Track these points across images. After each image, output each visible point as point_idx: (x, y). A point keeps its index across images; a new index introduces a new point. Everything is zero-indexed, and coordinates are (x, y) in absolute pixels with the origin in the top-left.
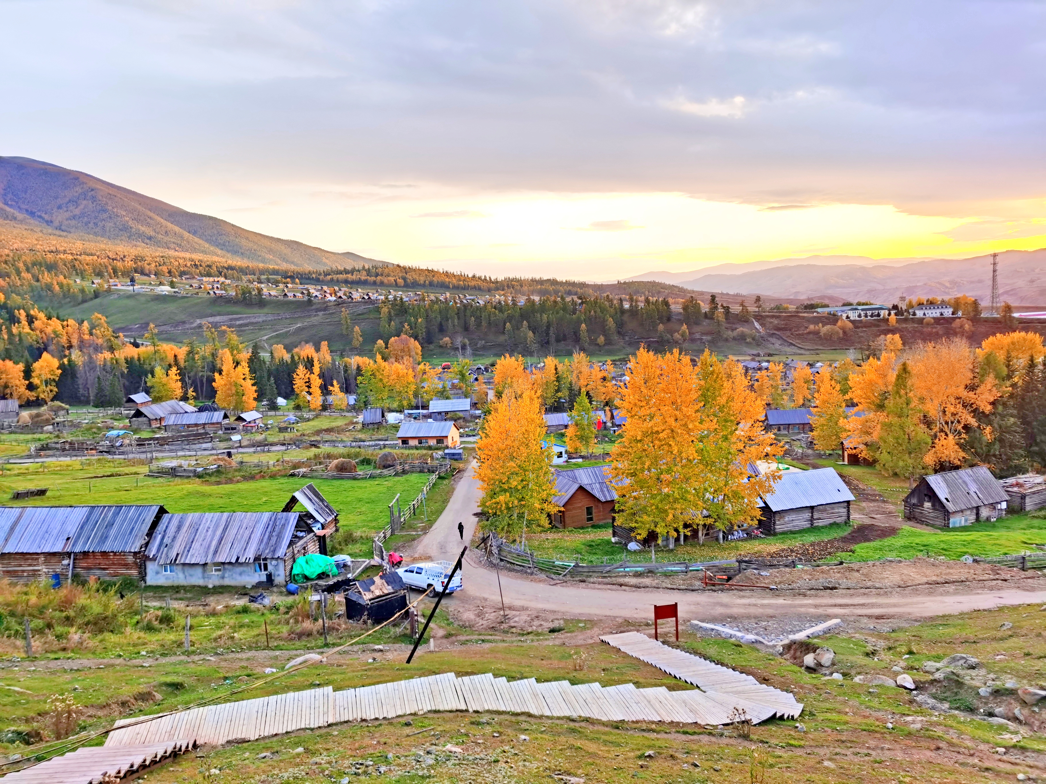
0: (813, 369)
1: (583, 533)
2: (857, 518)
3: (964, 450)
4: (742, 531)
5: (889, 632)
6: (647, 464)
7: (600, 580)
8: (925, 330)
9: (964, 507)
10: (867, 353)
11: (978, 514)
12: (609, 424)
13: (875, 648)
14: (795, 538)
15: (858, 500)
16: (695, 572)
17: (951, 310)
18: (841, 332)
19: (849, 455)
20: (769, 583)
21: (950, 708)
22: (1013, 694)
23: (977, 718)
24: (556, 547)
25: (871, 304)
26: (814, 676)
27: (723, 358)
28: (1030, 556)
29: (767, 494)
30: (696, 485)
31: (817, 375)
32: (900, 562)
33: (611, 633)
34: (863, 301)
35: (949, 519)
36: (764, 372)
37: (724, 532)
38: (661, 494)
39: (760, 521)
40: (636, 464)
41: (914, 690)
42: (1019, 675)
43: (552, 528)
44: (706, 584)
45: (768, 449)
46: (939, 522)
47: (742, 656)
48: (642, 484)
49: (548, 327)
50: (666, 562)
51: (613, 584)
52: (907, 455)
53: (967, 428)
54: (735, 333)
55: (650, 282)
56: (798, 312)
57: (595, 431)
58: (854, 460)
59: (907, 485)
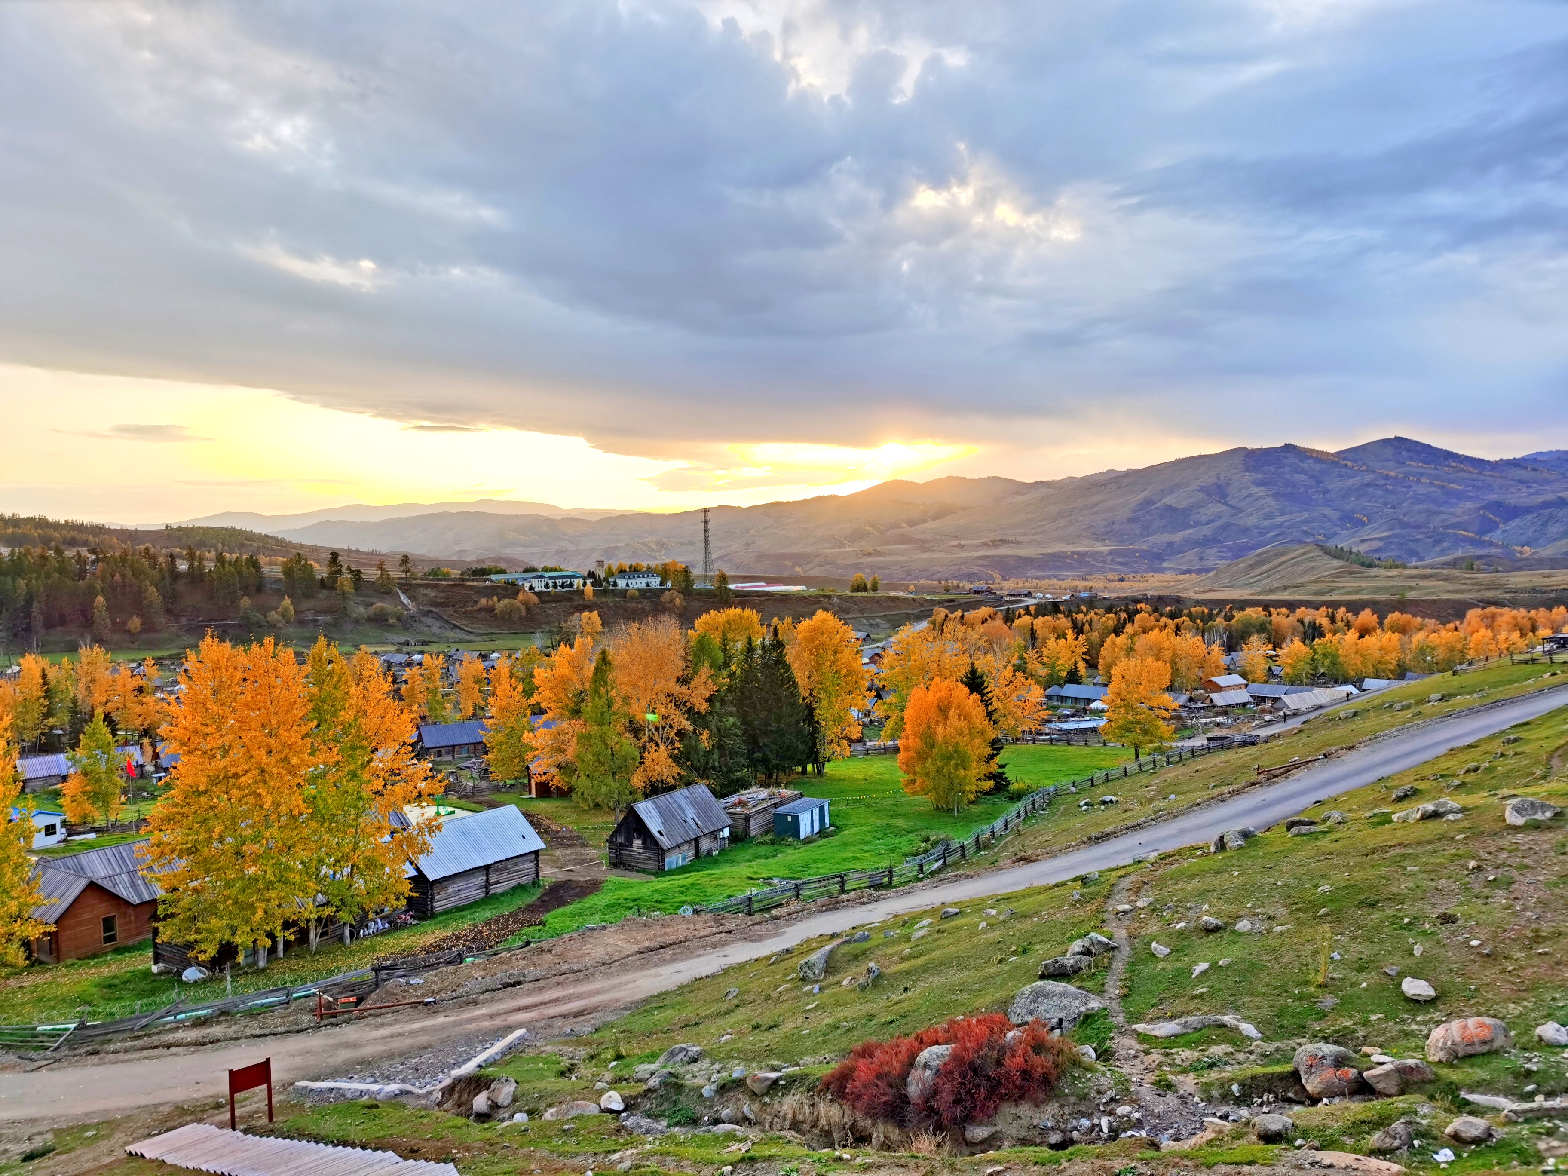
0: (486, 663)
1: (96, 966)
2: (549, 874)
3: (678, 764)
4: (382, 919)
5: (591, 1033)
6: (218, 830)
7: (128, 1044)
8: (628, 605)
9: (681, 841)
10: (558, 637)
11: (697, 848)
12: (150, 768)
13: (573, 1061)
14: (462, 917)
15: (550, 846)
16: (303, 1000)
17: (658, 580)
18: (523, 608)
19: (536, 784)
20: (423, 995)
21: (669, 1126)
22: (741, 1086)
23: (700, 1131)
24: (40, 1000)
25: (561, 570)
26: (486, 1126)
27: (352, 649)
28: (756, 895)
29: (421, 857)
30: (304, 855)
31: (492, 670)
32: (604, 928)
33: (149, 1136)
34: (551, 566)
35: (663, 860)
36: (415, 669)
37: (351, 926)
38: (242, 878)
39: (410, 899)
40: (198, 833)
41: (623, 1111)
42: (749, 1058)
43: (32, 965)
44: (322, 1016)
45: (422, 785)
46: (652, 865)
47: (377, 1121)
48: (207, 865)
49: (29, 602)
50: (251, 991)
51: (155, 1047)
52: (611, 777)
53: (680, 733)
54: (371, 611)
55: (226, 529)
56: (464, 580)
57: (122, 782)
58: (544, 791)
59: (612, 818)
